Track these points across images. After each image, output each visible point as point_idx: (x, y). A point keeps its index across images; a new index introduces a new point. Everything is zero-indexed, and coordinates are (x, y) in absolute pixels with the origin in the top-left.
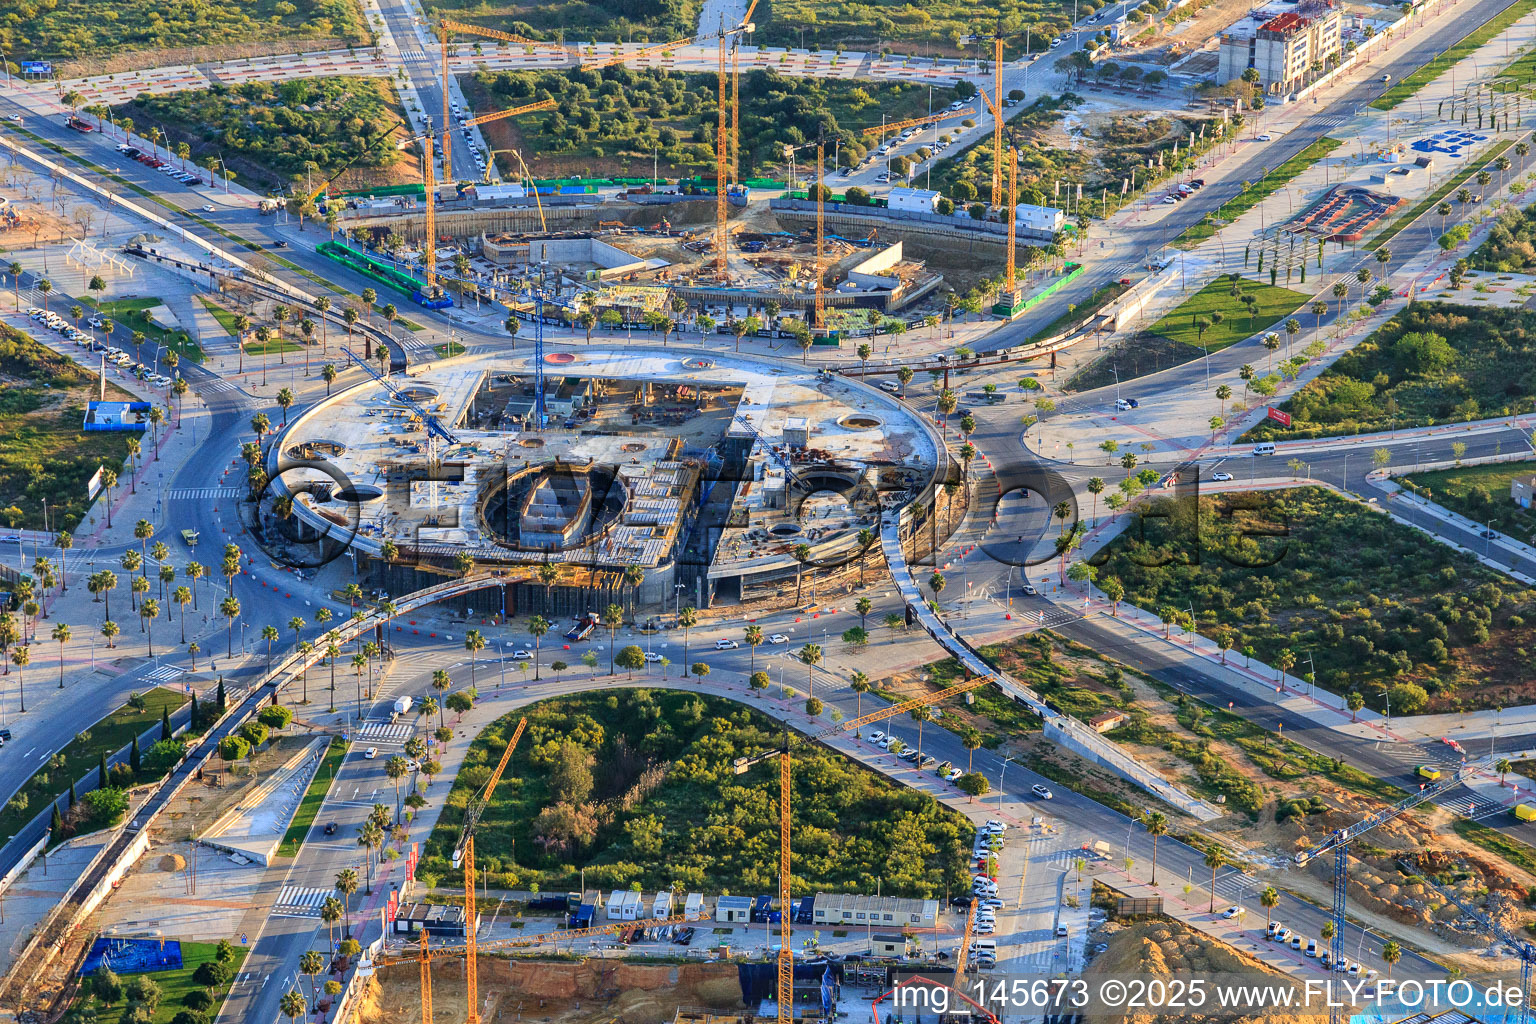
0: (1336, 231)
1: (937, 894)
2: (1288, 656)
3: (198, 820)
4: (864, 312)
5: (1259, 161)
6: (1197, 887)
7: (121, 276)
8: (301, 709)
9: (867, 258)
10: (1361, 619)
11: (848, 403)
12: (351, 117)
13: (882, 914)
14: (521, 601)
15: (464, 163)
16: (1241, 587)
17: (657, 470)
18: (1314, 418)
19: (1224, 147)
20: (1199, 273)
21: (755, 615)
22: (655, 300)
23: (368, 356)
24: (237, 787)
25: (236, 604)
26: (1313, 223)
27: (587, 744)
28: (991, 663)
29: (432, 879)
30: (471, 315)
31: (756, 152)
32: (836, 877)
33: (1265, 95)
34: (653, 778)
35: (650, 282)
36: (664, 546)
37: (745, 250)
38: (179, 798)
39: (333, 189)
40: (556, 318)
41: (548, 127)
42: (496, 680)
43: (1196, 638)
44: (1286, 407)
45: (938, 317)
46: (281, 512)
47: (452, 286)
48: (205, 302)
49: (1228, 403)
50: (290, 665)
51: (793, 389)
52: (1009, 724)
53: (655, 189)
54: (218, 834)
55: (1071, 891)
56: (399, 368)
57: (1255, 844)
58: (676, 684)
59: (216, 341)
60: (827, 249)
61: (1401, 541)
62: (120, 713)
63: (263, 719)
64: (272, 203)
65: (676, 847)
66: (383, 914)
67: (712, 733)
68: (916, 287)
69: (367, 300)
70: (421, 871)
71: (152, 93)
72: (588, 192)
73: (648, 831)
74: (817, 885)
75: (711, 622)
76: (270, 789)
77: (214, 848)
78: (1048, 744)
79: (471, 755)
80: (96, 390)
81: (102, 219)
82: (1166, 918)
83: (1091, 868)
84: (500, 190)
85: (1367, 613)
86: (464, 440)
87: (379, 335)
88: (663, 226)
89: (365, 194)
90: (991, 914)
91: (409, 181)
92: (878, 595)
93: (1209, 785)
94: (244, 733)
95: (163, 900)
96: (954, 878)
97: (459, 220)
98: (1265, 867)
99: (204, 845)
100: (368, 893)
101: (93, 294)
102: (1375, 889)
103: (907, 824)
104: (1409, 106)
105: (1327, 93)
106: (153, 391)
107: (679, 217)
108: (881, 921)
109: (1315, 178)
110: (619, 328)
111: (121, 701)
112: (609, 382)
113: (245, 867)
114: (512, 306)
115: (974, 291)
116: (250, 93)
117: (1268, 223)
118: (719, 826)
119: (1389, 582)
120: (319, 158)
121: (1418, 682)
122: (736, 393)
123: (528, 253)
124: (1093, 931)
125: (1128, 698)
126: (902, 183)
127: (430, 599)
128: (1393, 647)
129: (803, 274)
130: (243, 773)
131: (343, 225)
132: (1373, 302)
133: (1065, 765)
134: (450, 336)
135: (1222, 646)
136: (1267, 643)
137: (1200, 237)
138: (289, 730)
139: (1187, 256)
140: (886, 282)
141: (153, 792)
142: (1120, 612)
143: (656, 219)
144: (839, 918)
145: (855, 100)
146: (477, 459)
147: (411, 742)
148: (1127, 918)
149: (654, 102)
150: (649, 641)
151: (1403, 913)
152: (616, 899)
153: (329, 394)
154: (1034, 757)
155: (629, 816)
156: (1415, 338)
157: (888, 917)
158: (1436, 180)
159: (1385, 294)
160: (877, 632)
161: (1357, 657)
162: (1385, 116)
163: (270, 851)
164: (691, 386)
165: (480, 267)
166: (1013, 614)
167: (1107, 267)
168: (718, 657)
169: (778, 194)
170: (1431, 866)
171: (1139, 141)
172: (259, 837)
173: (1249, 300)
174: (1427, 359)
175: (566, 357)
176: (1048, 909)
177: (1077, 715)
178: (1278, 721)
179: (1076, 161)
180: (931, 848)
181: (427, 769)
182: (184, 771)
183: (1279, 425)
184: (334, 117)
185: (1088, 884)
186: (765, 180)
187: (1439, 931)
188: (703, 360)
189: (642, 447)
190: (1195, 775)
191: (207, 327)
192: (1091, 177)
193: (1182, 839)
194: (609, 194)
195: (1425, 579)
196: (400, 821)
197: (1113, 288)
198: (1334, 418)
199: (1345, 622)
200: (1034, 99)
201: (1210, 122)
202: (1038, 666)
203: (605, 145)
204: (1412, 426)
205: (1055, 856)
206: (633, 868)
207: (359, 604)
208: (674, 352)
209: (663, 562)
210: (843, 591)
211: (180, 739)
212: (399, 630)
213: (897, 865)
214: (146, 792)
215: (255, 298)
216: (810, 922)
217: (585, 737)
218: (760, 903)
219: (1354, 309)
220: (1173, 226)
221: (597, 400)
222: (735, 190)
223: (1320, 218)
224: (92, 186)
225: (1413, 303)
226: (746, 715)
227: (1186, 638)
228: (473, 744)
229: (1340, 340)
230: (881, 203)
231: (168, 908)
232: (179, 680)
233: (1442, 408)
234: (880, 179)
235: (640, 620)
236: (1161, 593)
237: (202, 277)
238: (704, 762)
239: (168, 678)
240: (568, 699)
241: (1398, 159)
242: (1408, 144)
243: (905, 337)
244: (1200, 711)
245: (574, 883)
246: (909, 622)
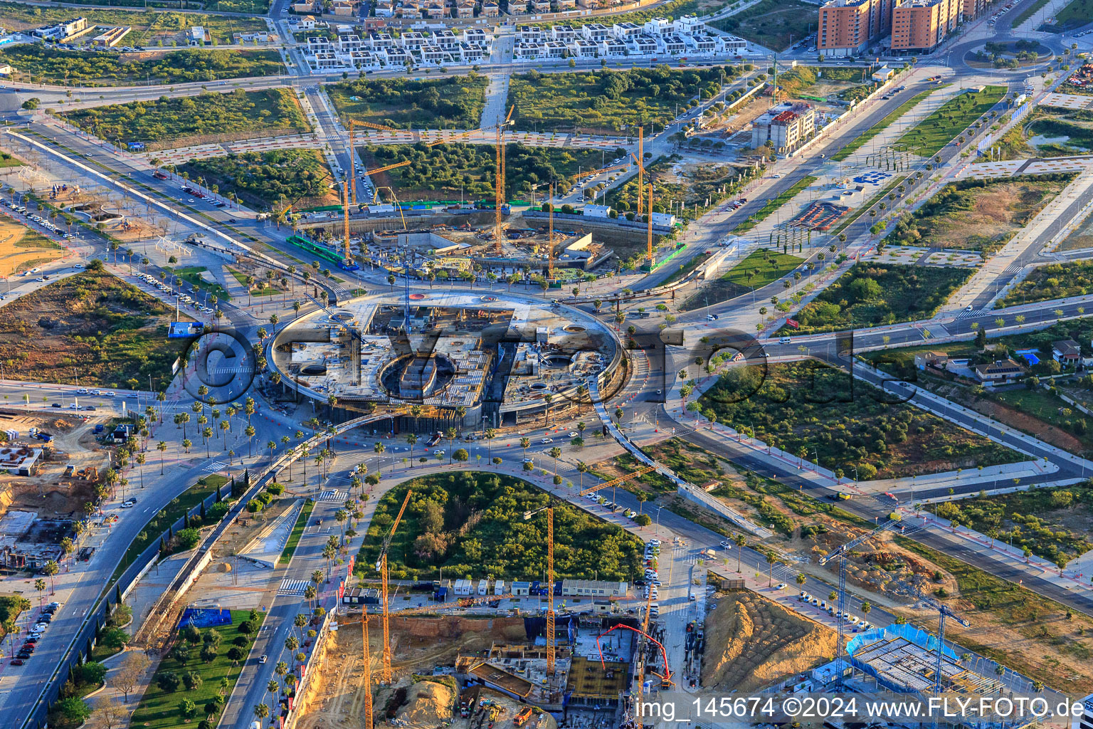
0: (816, 225)
1: (627, 579)
2: (804, 450)
3: (237, 545)
4: (574, 270)
5: (775, 188)
6: (762, 573)
7: (184, 255)
8: (289, 485)
9: (574, 242)
10: (840, 430)
11: (568, 319)
12: (302, 170)
13: (598, 590)
14: (401, 426)
15: (362, 194)
16: (777, 413)
17: (470, 355)
18: (810, 324)
19: (756, 181)
20: (746, 248)
21: (524, 432)
22: (464, 265)
23: (316, 296)
24: (257, 526)
25: (252, 430)
26: (804, 221)
27: (440, 501)
28: (648, 455)
29: (362, 575)
30: (369, 274)
31: (515, 185)
32: (573, 570)
33: (776, 154)
34: (475, 519)
35: (461, 256)
36: (475, 396)
37: (510, 238)
38: (226, 533)
39: (294, 209)
40: (413, 275)
41: (405, 174)
42: (390, 468)
43: (754, 441)
44: (795, 318)
45: (613, 273)
46: (275, 380)
47: (358, 259)
48: (229, 269)
49: (765, 317)
50: (282, 461)
51: (539, 312)
52: (660, 488)
53: (462, 206)
54: (247, 552)
55: (696, 576)
56: (333, 303)
57: (790, 550)
58: (484, 469)
59: (236, 289)
60: (554, 237)
61: (858, 388)
62: (194, 488)
63: (270, 491)
64: (263, 215)
65: (489, 556)
66: (338, 594)
67: (505, 495)
68: (600, 257)
69: (315, 267)
70: (356, 570)
71: (198, 158)
72: (427, 208)
73: (473, 547)
74: (563, 575)
75: (501, 435)
76: (274, 527)
77: (246, 559)
78: (681, 498)
79: (379, 508)
80: (174, 316)
81: (173, 225)
82: (747, 590)
83: (706, 564)
84: (381, 208)
85: (843, 426)
86: (370, 341)
87: (322, 285)
88: (467, 226)
89: (311, 211)
90: (655, 589)
91: (334, 204)
92: (589, 419)
93: (765, 519)
94: (260, 498)
95: (221, 588)
96: (635, 570)
97: (361, 224)
98: (797, 562)
99: (241, 558)
100: (328, 582)
101: (171, 265)
102: (854, 573)
103: (609, 543)
104: (851, 159)
105: (808, 153)
106: (204, 315)
107: (475, 221)
108: (598, 594)
109: (804, 197)
110: (446, 280)
111: (193, 482)
112: (443, 309)
113: (262, 570)
114: (390, 269)
115: (631, 259)
116: (248, 158)
117: (781, 221)
118: (510, 544)
119: (853, 410)
120: (286, 192)
121: (872, 463)
122: (510, 313)
123: (397, 241)
124: (708, 597)
125: (721, 473)
126: (590, 202)
127: (355, 425)
128: (858, 445)
129: (541, 250)
130: (259, 518)
131: (300, 227)
132: (838, 262)
133: (690, 509)
134: (359, 286)
135: (769, 445)
136: (792, 443)
137: (746, 229)
138: (283, 496)
139: (740, 239)
140: (584, 254)
141: (214, 529)
142: (714, 428)
143: (463, 222)
144: (576, 592)
145: (564, 159)
146: (375, 351)
147: (348, 502)
148: (726, 590)
149: (459, 161)
150: (470, 446)
151: (870, 586)
152: (459, 584)
153: (296, 317)
154: (673, 504)
155: (463, 540)
156: (861, 281)
157: (601, 592)
158: (867, 198)
159: (843, 258)
160: (589, 439)
161: (839, 450)
162: (839, 164)
163: (276, 560)
164: (486, 310)
165: (372, 248)
166: (658, 429)
167: (699, 245)
168: (507, 455)
169: (526, 208)
170: (883, 561)
171: (712, 178)
172: (269, 553)
173: (773, 262)
174: (867, 292)
175: (420, 296)
176: (684, 586)
177: (695, 483)
178: (799, 484)
179: (680, 189)
180: (622, 554)
181: (356, 516)
182: (229, 519)
183: (792, 328)
184: (293, 170)
185: (705, 572)
186: (518, 201)
187: (889, 595)
188: (491, 297)
189: (462, 343)
190: (757, 513)
191: (231, 282)
192: (688, 198)
193: (752, 548)
194: (438, 209)
195: (872, 408)
196: (343, 544)
197: (702, 256)
198: (820, 324)
199: (832, 431)
200: (657, 157)
201: (748, 168)
202: (672, 456)
203: (436, 184)
204: (862, 327)
205: (686, 558)
206: (467, 567)
207: (317, 429)
208: (476, 293)
209: (475, 404)
210: (569, 418)
211: (226, 501)
212: (338, 442)
213: (605, 563)
214: (209, 530)
215: (255, 266)
216: (560, 594)
217: (438, 497)
218: (534, 585)
219: (828, 266)
220: (732, 223)
221: (437, 318)
222: (503, 207)
223: (808, 218)
224: (168, 208)
225: (858, 263)
226: (522, 485)
227: (749, 441)
228: (380, 502)
229: (821, 282)
230: (579, 212)
231: (223, 592)
232: (223, 470)
233: (876, 318)
234: (579, 200)
235: (464, 435)
236: (735, 417)
237: (227, 256)
238: (501, 510)
239: (218, 469)
240: (428, 477)
241: (847, 187)
242: (851, 179)
243: (595, 283)
244: (759, 480)
245: (436, 575)
246: (605, 434)
